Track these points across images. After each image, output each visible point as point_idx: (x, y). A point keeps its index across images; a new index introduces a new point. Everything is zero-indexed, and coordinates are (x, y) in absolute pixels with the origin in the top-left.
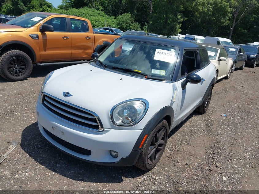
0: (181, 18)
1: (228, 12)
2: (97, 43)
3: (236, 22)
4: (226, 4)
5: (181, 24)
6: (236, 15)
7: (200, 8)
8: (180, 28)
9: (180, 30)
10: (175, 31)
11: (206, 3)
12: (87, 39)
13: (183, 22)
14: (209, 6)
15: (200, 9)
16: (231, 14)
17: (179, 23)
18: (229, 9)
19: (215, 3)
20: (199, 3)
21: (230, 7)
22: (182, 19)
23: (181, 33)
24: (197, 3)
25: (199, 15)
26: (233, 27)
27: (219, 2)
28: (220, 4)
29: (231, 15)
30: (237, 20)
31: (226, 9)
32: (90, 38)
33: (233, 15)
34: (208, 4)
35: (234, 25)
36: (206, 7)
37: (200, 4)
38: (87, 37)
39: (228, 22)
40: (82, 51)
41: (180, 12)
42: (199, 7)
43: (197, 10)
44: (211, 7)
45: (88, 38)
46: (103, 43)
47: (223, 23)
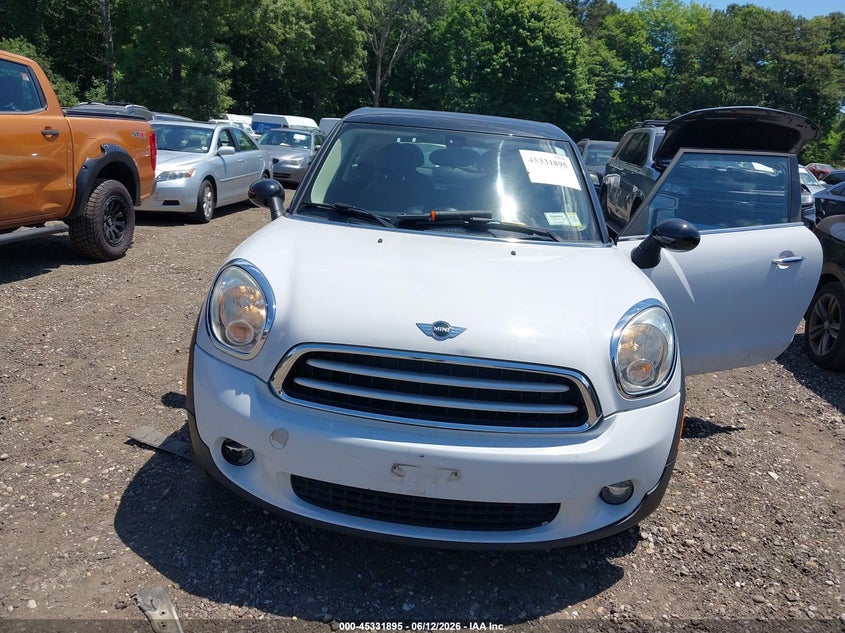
0: (226, 59)
1: (357, 43)
2: (84, 150)
3: (383, 71)
4: (348, 19)
5: (229, 82)
6: (379, 53)
7: (277, 28)
8: (230, 94)
9: (229, 101)
10: (215, 104)
11: (293, 15)
12: (48, 140)
13: (233, 74)
14: (302, 23)
15: (280, 32)
16: (364, 49)
17: (223, 77)
18: (360, 36)
19: (318, 16)
20: (272, 14)
21: (361, 28)
22: (230, 64)
23: (234, 110)
24: (265, 12)
25: (278, 53)
26: (378, 87)
27: (328, 12)
28: (331, 18)
29: (366, 53)
30: (385, 66)
31: (350, 36)
32: (56, 135)
33: (372, 54)
34: (298, 18)
35: (379, 81)
36: (295, 27)
37: (276, 17)
38: (47, 128)
39: (360, 74)
40: (35, 185)
41: (220, 42)
42: (274, 27)
43: (270, 36)
44: (307, 26)
45: (50, 134)
46: (103, 150)
47: (348, 76)
